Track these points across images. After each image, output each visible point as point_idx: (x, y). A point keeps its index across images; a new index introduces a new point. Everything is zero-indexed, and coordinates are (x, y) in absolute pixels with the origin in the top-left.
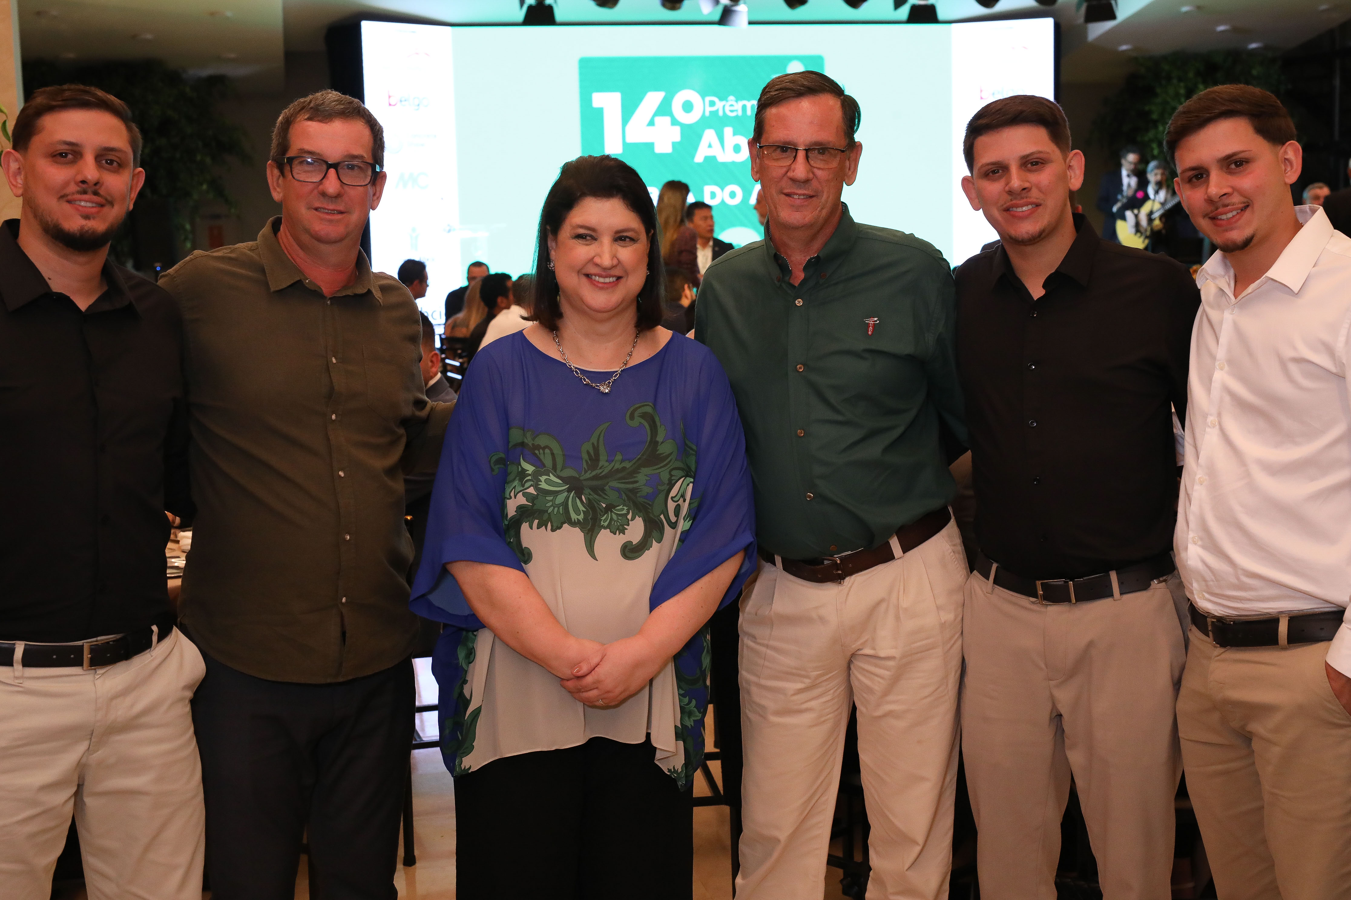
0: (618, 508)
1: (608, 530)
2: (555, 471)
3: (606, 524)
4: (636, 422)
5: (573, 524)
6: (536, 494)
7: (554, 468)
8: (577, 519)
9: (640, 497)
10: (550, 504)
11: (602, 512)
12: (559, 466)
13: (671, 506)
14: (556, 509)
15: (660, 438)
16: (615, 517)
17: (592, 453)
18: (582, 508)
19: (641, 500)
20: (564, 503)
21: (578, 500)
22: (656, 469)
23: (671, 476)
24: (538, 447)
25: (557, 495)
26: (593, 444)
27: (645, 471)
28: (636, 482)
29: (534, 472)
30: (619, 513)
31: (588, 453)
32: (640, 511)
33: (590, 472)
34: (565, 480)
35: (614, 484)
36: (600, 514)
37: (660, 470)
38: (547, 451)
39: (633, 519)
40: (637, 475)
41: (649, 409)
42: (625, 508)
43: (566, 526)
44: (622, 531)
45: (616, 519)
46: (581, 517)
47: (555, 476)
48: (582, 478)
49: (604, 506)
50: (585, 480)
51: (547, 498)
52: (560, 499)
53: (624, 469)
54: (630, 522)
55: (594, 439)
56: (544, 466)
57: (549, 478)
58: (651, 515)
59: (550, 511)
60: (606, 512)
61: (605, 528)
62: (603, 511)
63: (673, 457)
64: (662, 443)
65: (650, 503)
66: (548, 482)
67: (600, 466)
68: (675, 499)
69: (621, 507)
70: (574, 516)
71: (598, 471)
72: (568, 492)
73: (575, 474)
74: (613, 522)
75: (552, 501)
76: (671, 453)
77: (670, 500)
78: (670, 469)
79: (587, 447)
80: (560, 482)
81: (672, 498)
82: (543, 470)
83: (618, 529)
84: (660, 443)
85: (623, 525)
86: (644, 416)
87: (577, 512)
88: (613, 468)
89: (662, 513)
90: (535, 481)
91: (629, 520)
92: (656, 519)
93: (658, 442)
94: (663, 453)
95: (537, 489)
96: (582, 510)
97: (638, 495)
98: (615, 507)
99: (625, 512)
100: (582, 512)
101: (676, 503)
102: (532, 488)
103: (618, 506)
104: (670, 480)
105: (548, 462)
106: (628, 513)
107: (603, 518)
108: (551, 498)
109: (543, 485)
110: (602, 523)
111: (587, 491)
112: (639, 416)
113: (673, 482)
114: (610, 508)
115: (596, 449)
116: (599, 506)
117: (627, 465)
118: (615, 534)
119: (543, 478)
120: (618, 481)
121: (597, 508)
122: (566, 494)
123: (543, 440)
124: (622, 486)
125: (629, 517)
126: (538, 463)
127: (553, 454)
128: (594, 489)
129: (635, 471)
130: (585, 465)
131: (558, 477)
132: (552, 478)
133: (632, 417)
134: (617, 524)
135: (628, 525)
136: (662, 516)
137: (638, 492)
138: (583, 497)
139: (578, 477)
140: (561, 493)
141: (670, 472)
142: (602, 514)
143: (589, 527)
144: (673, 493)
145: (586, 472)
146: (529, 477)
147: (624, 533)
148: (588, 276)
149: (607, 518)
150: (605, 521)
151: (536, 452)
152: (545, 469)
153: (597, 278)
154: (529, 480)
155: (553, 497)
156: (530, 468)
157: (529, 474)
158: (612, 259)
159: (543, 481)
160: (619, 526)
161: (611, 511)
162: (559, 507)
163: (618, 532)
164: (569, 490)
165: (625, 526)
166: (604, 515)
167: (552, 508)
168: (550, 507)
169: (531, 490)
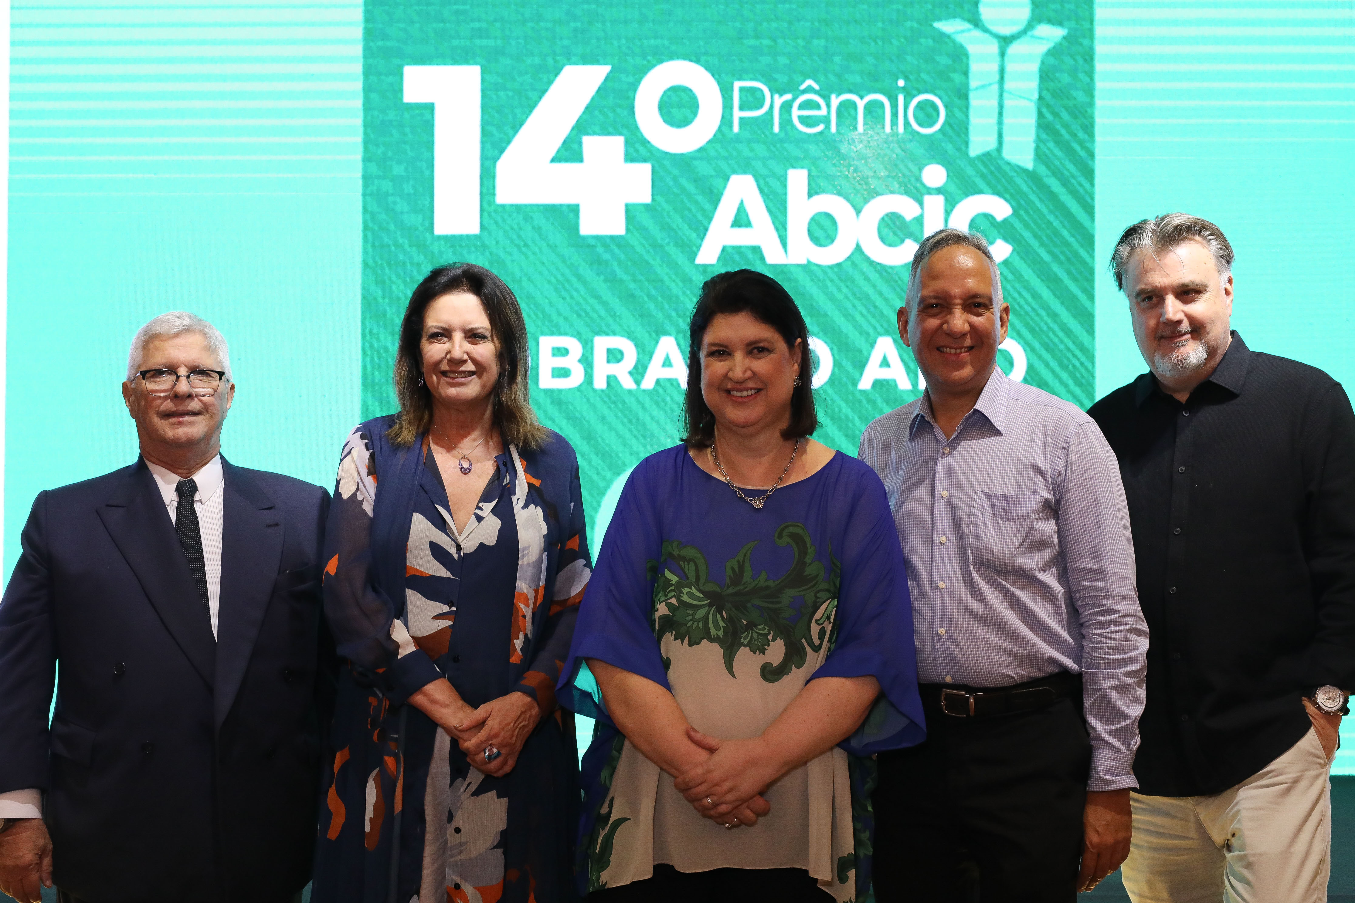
0: (758, 627)
1: (748, 648)
2: (698, 586)
3: (746, 642)
4: (785, 541)
5: (712, 640)
6: (677, 605)
7: (697, 581)
8: (717, 634)
9: (783, 618)
10: (690, 618)
11: (742, 629)
12: (702, 581)
13: (815, 629)
14: (696, 624)
15: (808, 559)
16: (755, 636)
17: (737, 570)
18: (722, 624)
19: (781, 621)
20: (705, 617)
21: (718, 616)
22: (800, 591)
23: (816, 598)
24: (684, 559)
25: (698, 610)
26: (739, 561)
27: (790, 592)
28: (780, 602)
29: (677, 583)
30: (760, 632)
31: (733, 569)
32: (781, 633)
33: (732, 587)
34: (706, 595)
35: (757, 602)
36: (740, 631)
37: (804, 593)
38: (692, 565)
39: (774, 640)
40: (780, 595)
41: (798, 530)
42: (767, 628)
43: (705, 641)
44: (762, 651)
45: (756, 638)
46: (721, 633)
47: (697, 590)
48: (724, 594)
49: (745, 623)
50: (727, 595)
51: (688, 611)
52: (701, 613)
53: (767, 588)
54: (770, 643)
55: (740, 557)
56: (687, 578)
57: (690, 590)
58: (793, 639)
59: (688, 624)
60: (747, 630)
61: (745, 646)
62: (744, 628)
63: (822, 579)
64: (810, 564)
65: (792, 627)
66: (690, 595)
67: (743, 583)
68: (819, 622)
69: (762, 626)
70: (713, 632)
71: (741, 588)
72: (709, 607)
73: (717, 589)
74: (753, 641)
75: (692, 615)
76: (817, 576)
77: (813, 623)
78: (816, 591)
79: (733, 563)
80: (702, 596)
81: (816, 621)
82: (686, 583)
83: (758, 648)
84: (808, 565)
85: (763, 645)
86: (793, 536)
87: (717, 628)
88: (756, 585)
89: (804, 637)
90: (677, 592)
91: (769, 640)
92: (797, 642)
93: (805, 563)
94: (809, 575)
95: (679, 600)
96: (723, 626)
97: (780, 616)
98: (756, 625)
99: (766, 632)
100: (721, 627)
101: (820, 627)
102: (674, 598)
103: (759, 625)
104: (815, 604)
105: (692, 575)
106: (769, 633)
107: (743, 635)
108: (691, 612)
109: (685, 598)
110: (742, 641)
111: (729, 607)
112: (788, 536)
113: (819, 604)
114: (751, 625)
115: (741, 566)
116: (739, 622)
117: (771, 583)
118: (755, 653)
119: (685, 590)
120: (761, 600)
121: (738, 626)
122: (707, 608)
123: (689, 552)
124: (765, 605)
125: (770, 637)
126: (683, 575)
127: (697, 568)
128: (736, 606)
129: (780, 591)
130: (728, 581)
131: (700, 591)
132: (694, 591)
133: (780, 536)
134: (757, 643)
136: (803, 641)
137: (782, 612)
138: (724, 613)
139: (720, 592)
140: (703, 607)
141: (815, 594)
142: (742, 631)
143: (728, 645)
144: (818, 615)
145: (728, 587)
146: (673, 588)
147: (764, 654)
148: (728, 392)
149: (746, 637)
150: (745, 638)
151: (681, 563)
152: (688, 581)
153: (735, 393)
154: (672, 590)
155: (695, 611)
156: (674, 579)
157: (672, 585)
158: (745, 372)
159: (685, 593)
160: (759, 646)
161: (752, 630)
162: (698, 622)
163: (758, 651)
164: (710, 605)
165: (766, 647)
166: (744, 632)
167: (691, 622)
168: (690, 621)
169: (674, 601)
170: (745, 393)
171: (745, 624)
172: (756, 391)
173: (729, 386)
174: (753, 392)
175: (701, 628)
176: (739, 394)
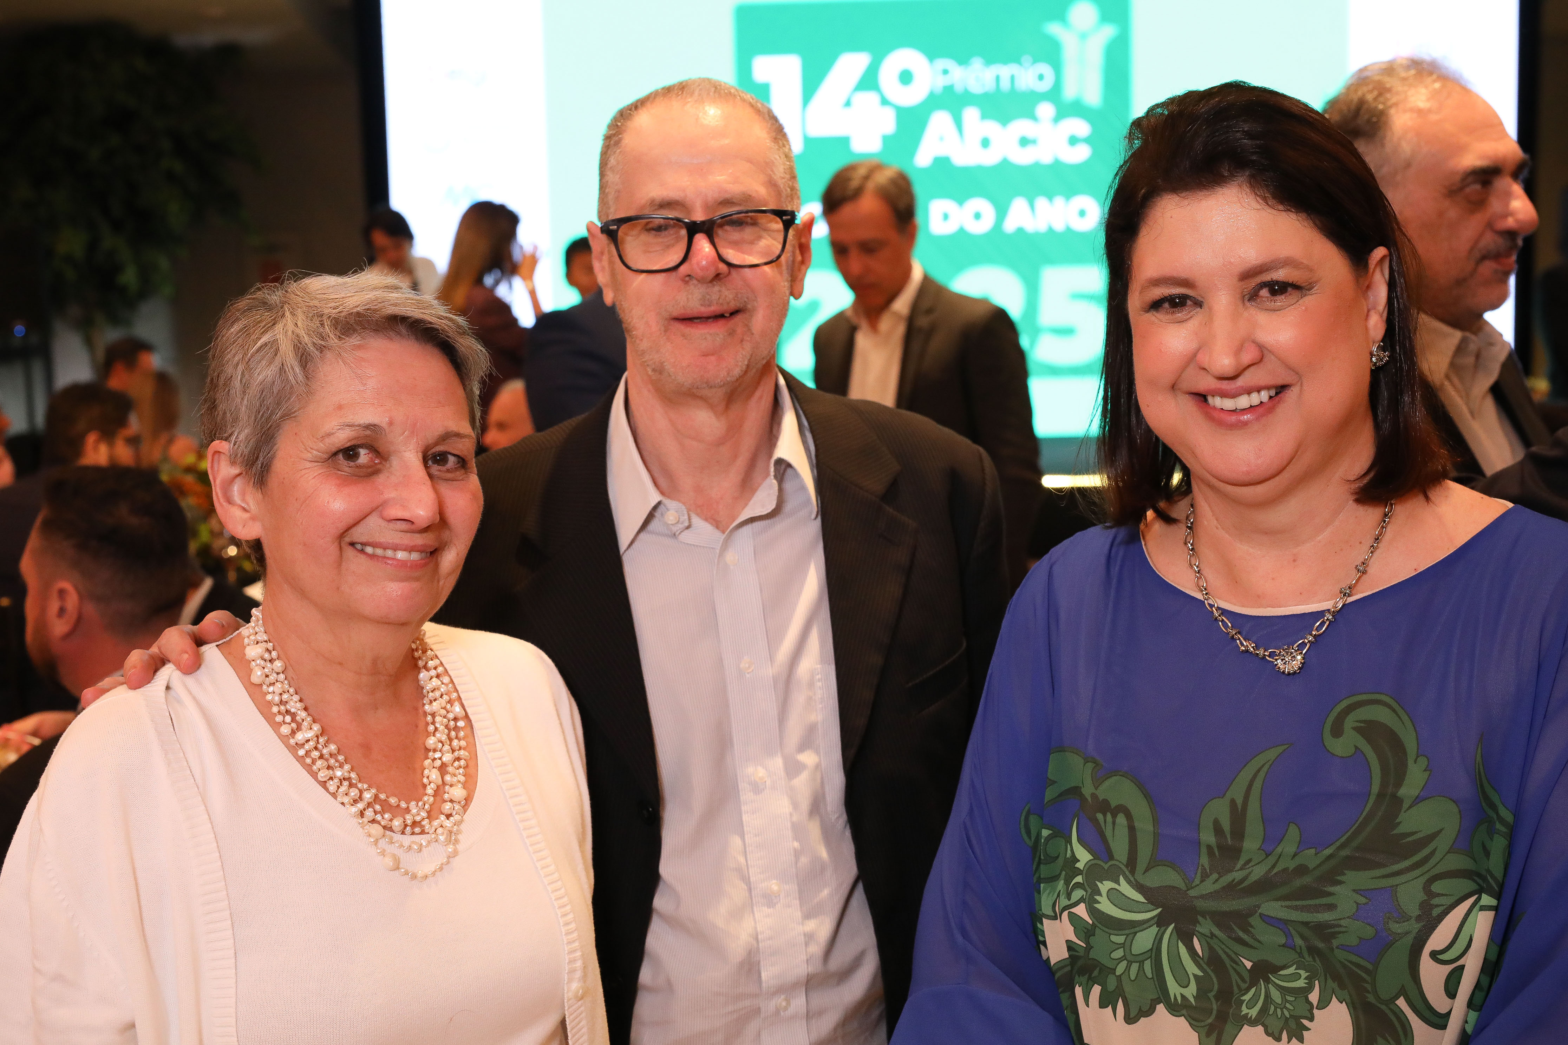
0: (1282, 973)
1: (1260, 1028)
2: (1133, 872)
3: (1253, 1013)
4: (1347, 744)
5: (1175, 1009)
6: (1091, 922)
7: (1132, 863)
8: (1182, 995)
9: (1342, 947)
10: (1119, 954)
11: (1244, 981)
12: (1143, 861)
13: (1432, 974)
14: (1131, 968)
15: (1409, 789)
16: (1276, 995)
17: (1227, 828)
18: (1192, 969)
19: (1340, 955)
20: (1154, 951)
21: (1183, 949)
22: (1384, 877)
23: (1431, 895)
24: (1104, 807)
25: (1136, 933)
26: (1233, 802)
27: (1355, 879)
28: (1331, 907)
29: (1090, 867)
30: (1287, 985)
31: (1217, 826)
32: (1342, 986)
33: (1215, 876)
34: (1152, 896)
35: (1273, 908)
36: (1238, 986)
37: (1393, 881)
38: (1121, 819)
39: (1323, 1004)
40: (1331, 889)
41: (1379, 713)
42: (1304, 974)
43: (1157, 1012)
44: (1297, 1034)
45: (1279, 1001)
46: (1191, 991)
47: (1129, 882)
48: (1192, 893)
49: (1248, 965)
50: (1202, 897)
51: (1114, 938)
52: (1144, 941)
53: (1302, 870)
54: (1315, 1011)
55: (1236, 792)
56: (1111, 857)
57: (1116, 886)
58: (1371, 998)
59: (1120, 970)
60: (1254, 983)
61: (1253, 1023)
62: (1247, 979)
63: (1443, 844)
64: (1414, 804)
65: (1369, 966)
66: (1115, 897)
67: (1240, 864)
68: (1445, 957)
69: (1291, 970)
70: (1174, 989)
71: (1237, 875)
72: (1159, 925)
73: (1178, 881)
74: (1272, 1008)
75: (1122, 945)
76: (1435, 834)
77: (1426, 962)
78: (1427, 876)
79: (1215, 812)
80: (1140, 898)
81: (1434, 955)
82: (1106, 867)
83: (1286, 1025)
84: (1405, 805)
85: (1297, 1019)
86: (1369, 730)
87: (1183, 978)
88: (1274, 866)
89: (1403, 992)
90: (1089, 891)
91: (1311, 1004)
92: (1383, 1007)
93: (1401, 801)
94: (1414, 833)
95: (1093, 911)
96: (1195, 976)
97: (1335, 943)
98: (1275, 969)
99: (1301, 983)
100: (1193, 977)
101: (1449, 968)
102: (1082, 906)
103: (1284, 967)
104: (1426, 907)
105: (1120, 847)
106: (1310, 988)
107: (1247, 997)
108: (1121, 939)
109: (1105, 906)
110: (1245, 1010)
111: (1206, 926)
112: (1355, 728)
113: (1436, 912)
114: (1264, 970)
115: (1238, 816)
116: (1234, 965)
117: (1310, 858)
118: (1278, 1039)
119: (1105, 886)
120: (1284, 904)
121: (1232, 972)
122: (1154, 929)
123: (1115, 790)
124: (1295, 916)
125: (1314, 997)
126: (1100, 848)
127: (1132, 829)
128: (1222, 919)
129: (1332, 877)
130: (1204, 860)
131: (1139, 888)
132: (1125, 888)
133: (1336, 731)
134: (1283, 1013)
135: (1311, 1019)
136: (1401, 1003)
137: (1340, 933)
138: (1196, 942)
139: (1182, 886)
140: (1145, 926)
141: (1426, 882)
142: (1244, 986)
143: (1210, 1021)
144: (1439, 938)
145: (1205, 876)
146: (1079, 879)
147: (1301, 1039)
148: (1202, 397)
149: (1256, 997)
150: (1251, 1005)
151: (1100, 816)
152: (1111, 863)
153: (1217, 402)
154: (1078, 885)
155: (1127, 935)
156: (1083, 857)
157: (1079, 872)
158: (1239, 350)
159: (1104, 893)
160: (1287, 1019)
161: (1267, 981)
162: (1141, 963)
163: (1285, 1035)
164: (1161, 922)
165: (1305, 1022)
166: (1248, 990)
167: (1124, 964)
168: (1120, 960)
169: (1081, 910)
170: (1243, 402)
171: (1249, 968)
172: (1273, 393)
173: (1205, 383)
174: (1264, 396)
175: (1150, 976)
176: (1228, 404)
